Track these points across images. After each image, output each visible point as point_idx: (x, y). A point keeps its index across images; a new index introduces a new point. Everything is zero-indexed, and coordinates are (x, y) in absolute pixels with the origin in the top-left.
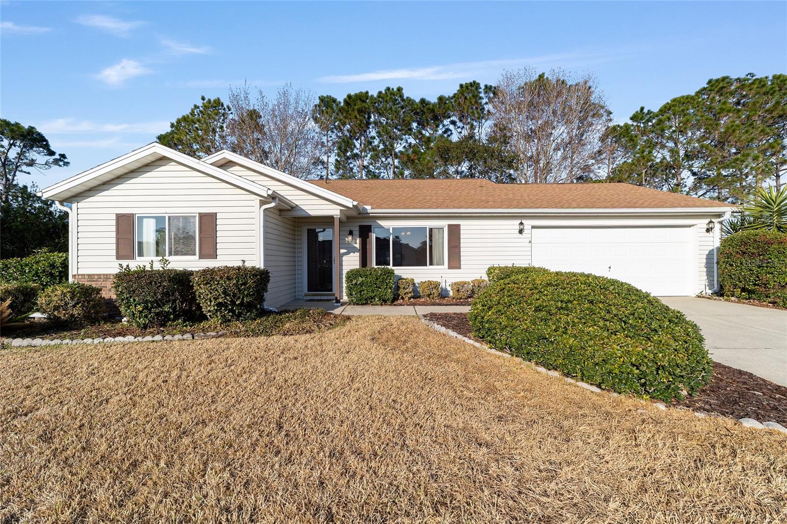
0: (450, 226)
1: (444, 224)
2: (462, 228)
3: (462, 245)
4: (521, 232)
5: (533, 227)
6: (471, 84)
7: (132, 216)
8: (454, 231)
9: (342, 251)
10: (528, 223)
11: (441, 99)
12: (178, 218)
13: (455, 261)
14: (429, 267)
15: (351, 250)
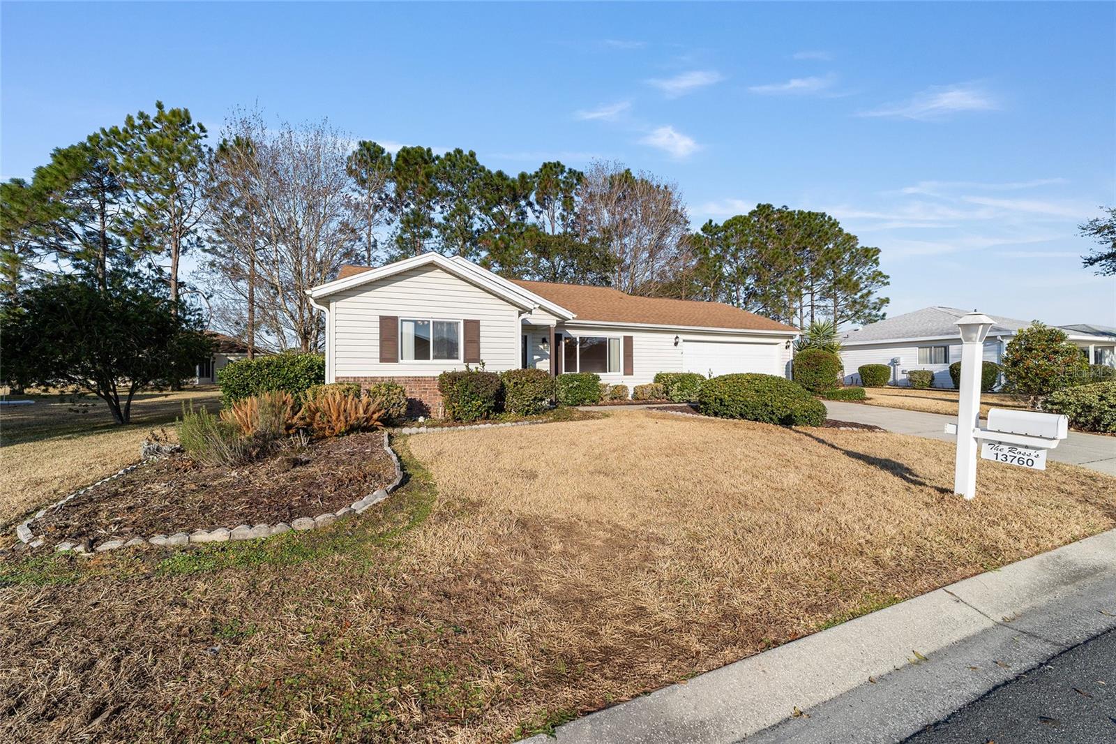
0: (625, 337)
1: (621, 335)
2: (634, 339)
3: (634, 354)
4: (676, 344)
5: (684, 341)
6: (555, 164)
7: (395, 319)
8: (628, 342)
9: (536, 357)
10: (682, 337)
11: (523, 176)
12: (442, 323)
13: (629, 370)
14: (608, 373)
15: (543, 356)
